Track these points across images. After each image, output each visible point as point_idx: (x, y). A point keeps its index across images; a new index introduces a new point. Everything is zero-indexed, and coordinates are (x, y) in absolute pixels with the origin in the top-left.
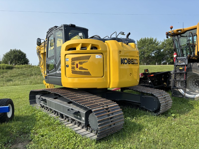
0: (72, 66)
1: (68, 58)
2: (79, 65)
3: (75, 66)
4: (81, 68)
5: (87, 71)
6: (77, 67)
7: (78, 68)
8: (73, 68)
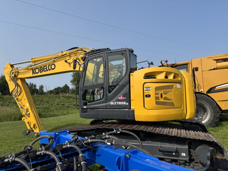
0: (156, 96)
1: (150, 87)
2: (163, 95)
3: (160, 96)
4: (166, 98)
5: (171, 101)
6: (162, 97)
7: (163, 99)
8: (157, 98)
